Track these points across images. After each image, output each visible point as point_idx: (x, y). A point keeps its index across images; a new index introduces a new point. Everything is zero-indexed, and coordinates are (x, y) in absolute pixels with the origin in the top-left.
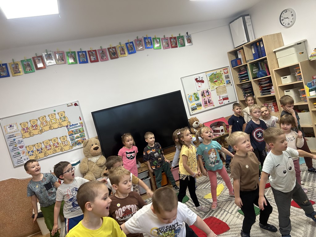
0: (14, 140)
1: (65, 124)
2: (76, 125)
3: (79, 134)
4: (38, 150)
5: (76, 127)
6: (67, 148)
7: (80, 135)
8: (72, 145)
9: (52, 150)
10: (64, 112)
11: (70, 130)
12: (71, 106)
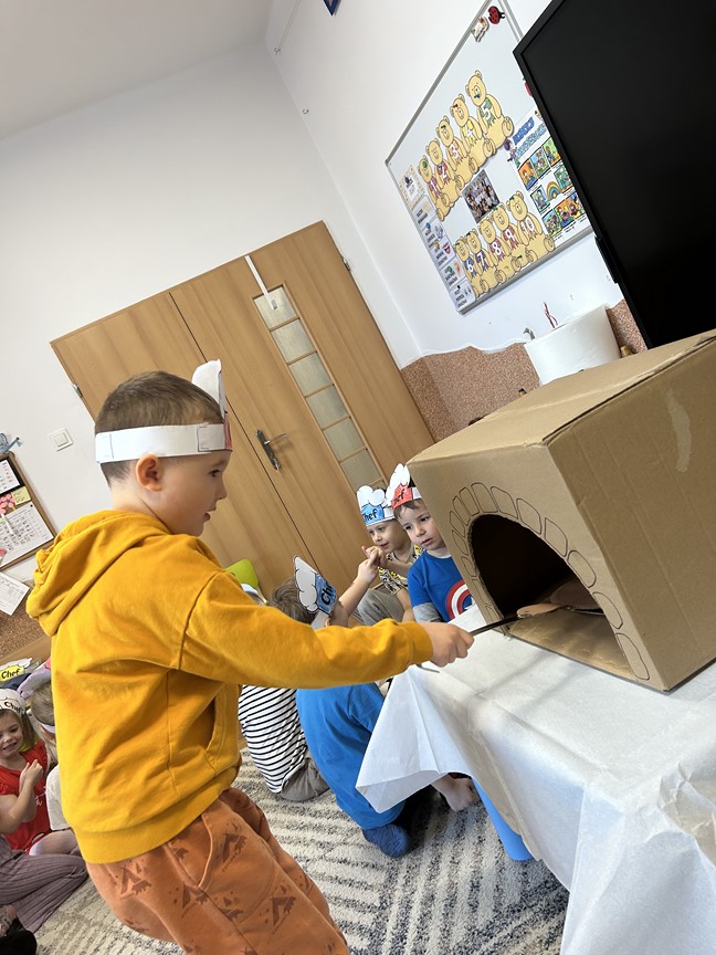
0: (428, 226)
1: (497, 135)
2: (529, 129)
3: (553, 170)
4: (479, 260)
5: (534, 138)
6: (538, 247)
7: (557, 175)
8: (549, 231)
9: (507, 261)
10: (479, 76)
11: (522, 161)
12: (483, 32)
